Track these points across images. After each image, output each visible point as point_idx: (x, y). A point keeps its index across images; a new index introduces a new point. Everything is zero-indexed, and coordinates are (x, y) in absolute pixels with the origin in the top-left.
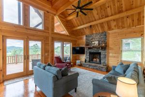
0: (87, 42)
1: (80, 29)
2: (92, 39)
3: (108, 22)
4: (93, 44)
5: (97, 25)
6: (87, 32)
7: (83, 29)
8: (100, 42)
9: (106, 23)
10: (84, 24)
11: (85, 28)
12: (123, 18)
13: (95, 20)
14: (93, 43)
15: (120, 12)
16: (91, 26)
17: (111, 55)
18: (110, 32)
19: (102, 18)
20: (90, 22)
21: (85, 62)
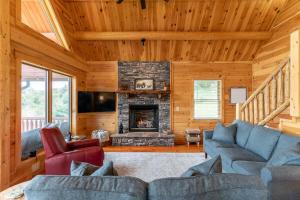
0: (121, 80)
1: (105, 41)
2: (136, 74)
3: (179, 43)
4: (139, 86)
5: (155, 41)
6: (125, 53)
7: (115, 42)
8: (157, 84)
9: (175, 43)
10: (123, 30)
11: (124, 42)
12: (203, 41)
13: (156, 30)
14: (141, 82)
15: (204, 29)
16: (143, 40)
17: (177, 109)
18: (176, 63)
19: (172, 31)
20: (140, 30)
21: (121, 132)
